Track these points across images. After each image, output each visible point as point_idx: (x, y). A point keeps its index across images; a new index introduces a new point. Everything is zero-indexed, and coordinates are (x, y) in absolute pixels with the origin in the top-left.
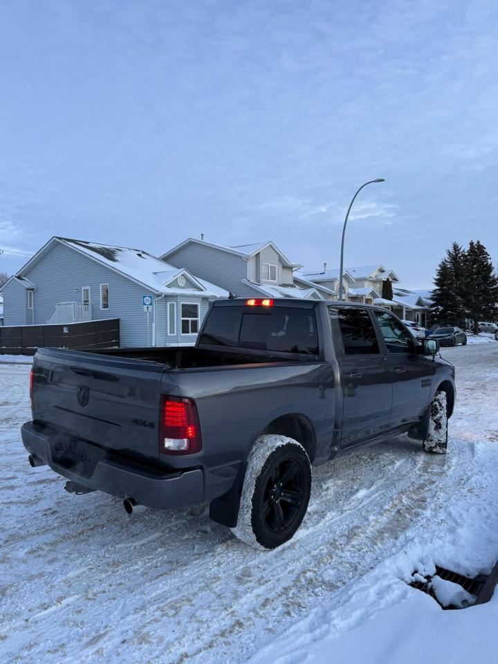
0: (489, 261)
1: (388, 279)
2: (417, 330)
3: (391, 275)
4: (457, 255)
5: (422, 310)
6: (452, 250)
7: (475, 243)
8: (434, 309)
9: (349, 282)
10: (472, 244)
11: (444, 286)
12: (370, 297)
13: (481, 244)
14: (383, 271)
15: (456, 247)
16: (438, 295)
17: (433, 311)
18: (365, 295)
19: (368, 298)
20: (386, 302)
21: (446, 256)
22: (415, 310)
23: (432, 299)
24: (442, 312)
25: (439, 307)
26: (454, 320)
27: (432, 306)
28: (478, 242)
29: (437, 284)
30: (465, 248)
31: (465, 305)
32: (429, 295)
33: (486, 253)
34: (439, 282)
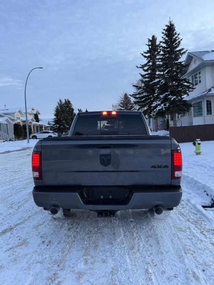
0: (72, 106)
1: (36, 113)
2: (55, 134)
3: (37, 111)
4: (61, 104)
5: (50, 126)
6: (59, 102)
7: (67, 100)
8: (55, 126)
9: (21, 114)
10: (65, 100)
11: (58, 116)
12: (31, 121)
13: (69, 100)
14: (34, 110)
15: (60, 101)
16: (56, 120)
17: (55, 127)
18: (29, 120)
19: (30, 121)
20: (37, 123)
21: (57, 105)
22: (48, 127)
23: (54, 122)
24: (59, 127)
25: (57, 125)
26: (63, 130)
27: (54, 125)
28: (68, 99)
29: (55, 116)
30: (64, 101)
31: (66, 124)
32: (53, 120)
33: (71, 104)
34: (56, 115)
